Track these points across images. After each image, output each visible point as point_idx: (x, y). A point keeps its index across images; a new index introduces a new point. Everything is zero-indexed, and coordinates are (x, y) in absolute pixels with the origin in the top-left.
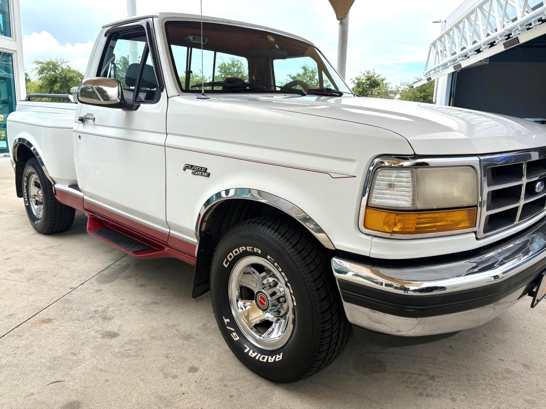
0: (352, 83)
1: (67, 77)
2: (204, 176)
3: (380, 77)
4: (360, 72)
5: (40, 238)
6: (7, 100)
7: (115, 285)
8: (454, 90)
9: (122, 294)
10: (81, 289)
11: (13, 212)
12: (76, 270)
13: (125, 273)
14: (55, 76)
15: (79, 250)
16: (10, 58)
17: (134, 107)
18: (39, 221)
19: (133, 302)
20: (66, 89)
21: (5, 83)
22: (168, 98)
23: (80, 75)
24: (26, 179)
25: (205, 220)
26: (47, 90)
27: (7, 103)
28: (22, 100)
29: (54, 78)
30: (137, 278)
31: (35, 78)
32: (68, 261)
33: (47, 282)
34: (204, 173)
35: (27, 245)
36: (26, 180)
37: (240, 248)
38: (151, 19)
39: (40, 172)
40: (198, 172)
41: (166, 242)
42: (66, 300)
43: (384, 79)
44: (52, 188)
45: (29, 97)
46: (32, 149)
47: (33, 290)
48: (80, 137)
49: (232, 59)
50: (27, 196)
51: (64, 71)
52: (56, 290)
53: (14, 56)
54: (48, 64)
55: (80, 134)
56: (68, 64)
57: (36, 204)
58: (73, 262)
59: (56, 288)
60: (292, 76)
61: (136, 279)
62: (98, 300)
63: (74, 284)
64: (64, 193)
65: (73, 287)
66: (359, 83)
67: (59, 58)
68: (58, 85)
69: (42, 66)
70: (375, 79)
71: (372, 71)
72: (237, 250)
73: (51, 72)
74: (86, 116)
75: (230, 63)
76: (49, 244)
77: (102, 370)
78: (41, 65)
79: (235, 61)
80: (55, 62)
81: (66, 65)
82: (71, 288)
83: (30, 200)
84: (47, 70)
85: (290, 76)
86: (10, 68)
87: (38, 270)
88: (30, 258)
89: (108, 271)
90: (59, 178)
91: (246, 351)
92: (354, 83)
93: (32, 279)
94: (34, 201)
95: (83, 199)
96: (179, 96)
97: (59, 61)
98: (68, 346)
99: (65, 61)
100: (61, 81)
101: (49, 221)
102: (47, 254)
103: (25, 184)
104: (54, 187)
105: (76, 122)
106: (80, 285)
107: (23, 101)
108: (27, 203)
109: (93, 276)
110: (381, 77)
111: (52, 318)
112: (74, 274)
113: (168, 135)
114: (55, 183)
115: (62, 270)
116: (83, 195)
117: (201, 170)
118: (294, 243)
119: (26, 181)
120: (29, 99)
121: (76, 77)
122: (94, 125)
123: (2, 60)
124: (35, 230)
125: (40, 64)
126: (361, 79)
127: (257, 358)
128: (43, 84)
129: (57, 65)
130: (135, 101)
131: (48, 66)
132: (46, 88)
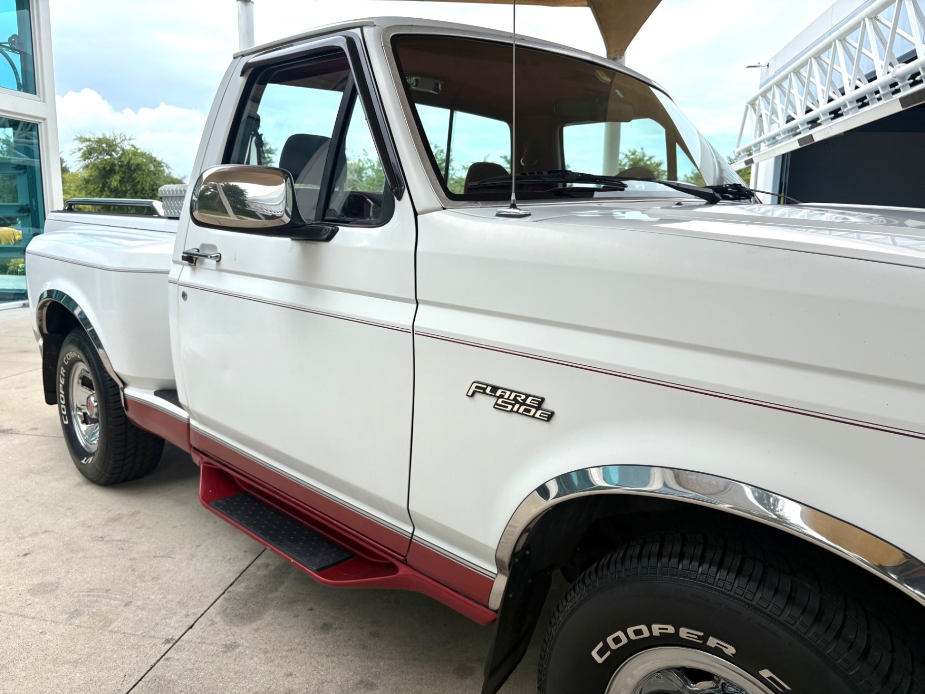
1: (132, 165)
2: (533, 417)
5: (93, 493)
6: (29, 206)
8: (786, 180)
9: (286, 657)
10: (189, 643)
11: (37, 429)
12: (174, 583)
13: (282, 588)
14: (110, 162)
15: (175, 525)
16: (35, 133)
17: (324, 234)
18: (90, 459)
19: (314, 682)
21: (26, 176)
22: (416, 214)
23: (153, 160)
24: (64, 371)
25: (528, 528)
27: (29, 211)
28: (56, 210)
29: (109, 166)
31: (76, 165)
32: (155, 557)
33: (111, 622)
34: (533, 410)
35: (66, 515)
36: (64, 373)
37: (655, 627)
38: (358, 31)
39: (93, 360)
40: (514, 405)
41: (402, 556)
42: (158, 680)
44: (119, 393)
45: (70, 205)
46: (76, 312)
47: (81, 650)
48: (184, 295)
50: (64, 405)
51: (126, 153)
52: (133, 647)
53: (41, 128)
54: (99, 141)
55: (186, 290)
56: (132, 142)
57: (85, 422)
58: (164, 559)
59: (133, 640)
61: (309, 607)
63: (172, 627)
64: (145, 408)
65: (170, 637)
67: (118, 133)
68: (117, 177)
69: (89, 146)
70: (645, 163)
71: (640, 150)
72: (643, 627)
73: (104, 156)
74: (198, 251)
76: (110, 511)
78: (88, 143)
80: (111, 140)
81: (130, 144)
82: (168, 641)
83: (73, 413)
84: (98, 152)
86: (34, 149)
87: (92, 587)
88: (72, 551)
89: (242, 585)
90: (134, 375)
93: (78, 613)
94: (79, 415)
95: (189, 425)
96: (444, 209)
97: (118, 137)
99: (128, 138)
100: (122, 171)
101: (111, 462)
102: (107, 538)
103: (62, 381)
104: (124, 394)
105: (175, 262)
106: (185, 632)
107: (58, 211)
108: (65, 420)
109: (213, 601)
112: (170, 597)
113: (420, 306)
114: (125, 385)
115: (143, 584)
116: (189, 417)
117: (525, 400)
119: (64, 375)
120: (70, 207)
121: (146, 165)
122: (219, 270)
123: (21, 136)
124: (84, 477)
125: (86, 143)
128: (91, 176)
129: (114, 145)
130: (323, 220)
131: (99, 146)
132: (95, 182)
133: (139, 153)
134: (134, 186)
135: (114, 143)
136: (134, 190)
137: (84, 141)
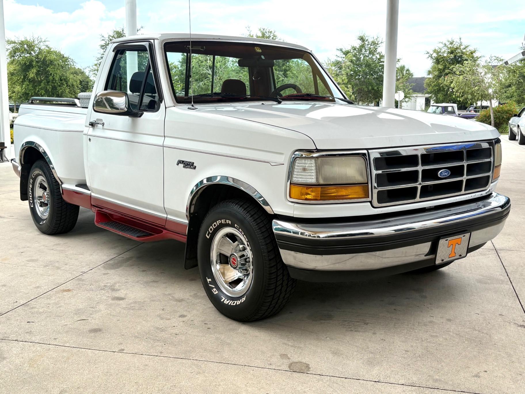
0: (428, 57)
1: (46, 61)
2: (192, 168)
3: (468, 49)
4: (440, 43)
5: (46, 237)
7: (119, 271)
9: (127, 276)
10: (90, 272)
12: (84, 260)
14: (30, 59)
17: (138, 115)
18: (45, 222)
19: (136, 281)
20: (43, 75)
23: (62, 57)
24: (32, 181)
25: (193, 203)
26: (20, 78)
29: (29, 62)
30: (140, 266)
32: (75, 254)
33: (60, 268)
34: (192, 166)
35: (36, 243)
37: (217, 222)
38: (152, 40)
39: (48, 174)
40: (187, 166)
41: (164, 226)
42: (79, 279)
43: (475, 52)
44: (60, 188)
47: (50, 273)
48: (90, 140)
49: (262, 30)
50: (32, 198)
51: (42, 52)
52: (70, 273)
54: (22, 43)
55: (91, 137)
56: (47, 43)
57: (41, 206)
58: (80, 255)
60: (344, 50)
61: (138, 266)
62: (106, 280)
63: (85, 269)
66: (439, 58)
67: (36, 36)
68: (34, 70)
70: (461, 51)
71: (459, 41)
72: (215, 223)
73: (25, 54)
74: (95, 121)
75: (260, 34)
76: (55, 242)
77: (113, 316)
78: (13, 44)
79: (266, 33)
80: (31, 42)
81: (45, 45)
82: (82, 272)
83: (35, 201)
85: (341, 50)
87: (51, 261)
89: (112, 261)
90: (67, 179)
91: (222, 300)
92: (432, 57)
93: (47, 266)
94: (38, 202)
95: (91, 196)
96: (175, 106)
97: (36, 40)
98: (87, 304)
99: (43, 40)
101: (55, 221)
102: (55, 249)
103: (31, 186)
104: (62, 187)
105: (86, 126)
106: (89, 270)
108: (32, 206)
109: (100, 265)
110: (472, 48)
111: (71, 289)
112: (83, 264)
113: (165, 138)
114: (62, 183)
115: (71, 261)
116: (91, 193)
117: (189, 164)
118: (252, 214)
119: (32, 183)
121: (57, 60)
122: (103, 129)
126: (442, 51)
127: (229, 304)
128: (15, 70)
129: (33, 45)
130: (139, 110)
131: (22, 47)
132: (18, 75)
133: (52, 51)
134: (47, 77)
135: (33, 44)
136: (47, 80)
137: (10, 44)
